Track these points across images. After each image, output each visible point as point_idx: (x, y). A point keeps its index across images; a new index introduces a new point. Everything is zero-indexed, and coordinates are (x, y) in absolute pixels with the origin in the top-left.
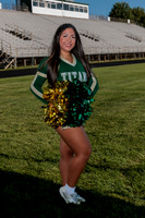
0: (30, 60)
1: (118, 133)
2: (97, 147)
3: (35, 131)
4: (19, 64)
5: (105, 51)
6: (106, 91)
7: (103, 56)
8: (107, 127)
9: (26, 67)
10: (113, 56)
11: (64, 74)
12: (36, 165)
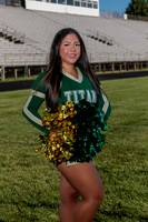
0: (22, 70)
1: (137, 168)
2: (109, 187)
3: (27, 165)
4: (8, 75)
5: (121, 58)
6: (121, 111)
7: (117, 65)
8: (123, 160)
9: (16, 78)
10: (130, 65)
11: (68, 93)
12: (29, 212)
